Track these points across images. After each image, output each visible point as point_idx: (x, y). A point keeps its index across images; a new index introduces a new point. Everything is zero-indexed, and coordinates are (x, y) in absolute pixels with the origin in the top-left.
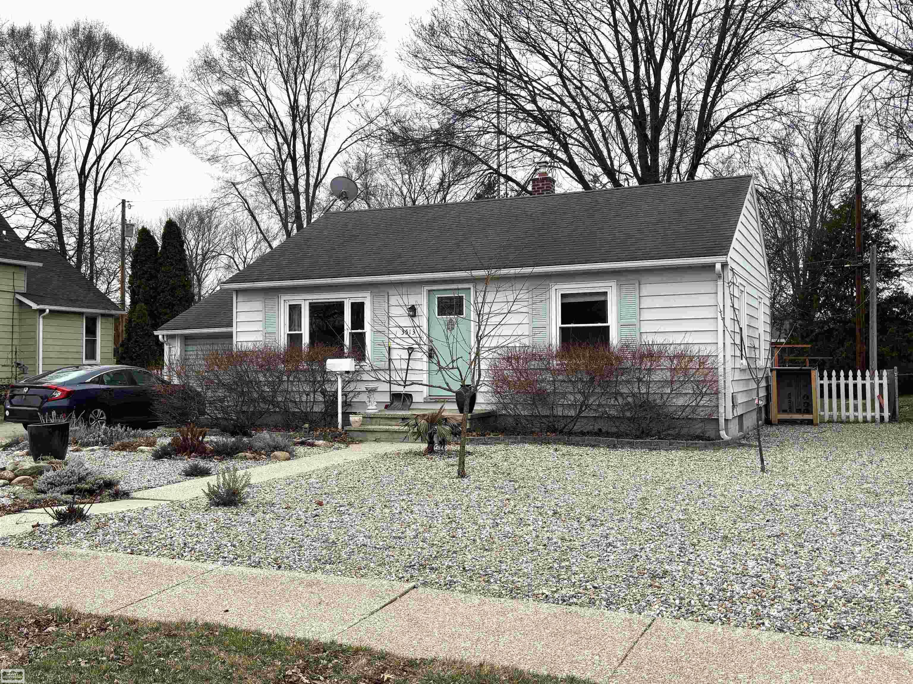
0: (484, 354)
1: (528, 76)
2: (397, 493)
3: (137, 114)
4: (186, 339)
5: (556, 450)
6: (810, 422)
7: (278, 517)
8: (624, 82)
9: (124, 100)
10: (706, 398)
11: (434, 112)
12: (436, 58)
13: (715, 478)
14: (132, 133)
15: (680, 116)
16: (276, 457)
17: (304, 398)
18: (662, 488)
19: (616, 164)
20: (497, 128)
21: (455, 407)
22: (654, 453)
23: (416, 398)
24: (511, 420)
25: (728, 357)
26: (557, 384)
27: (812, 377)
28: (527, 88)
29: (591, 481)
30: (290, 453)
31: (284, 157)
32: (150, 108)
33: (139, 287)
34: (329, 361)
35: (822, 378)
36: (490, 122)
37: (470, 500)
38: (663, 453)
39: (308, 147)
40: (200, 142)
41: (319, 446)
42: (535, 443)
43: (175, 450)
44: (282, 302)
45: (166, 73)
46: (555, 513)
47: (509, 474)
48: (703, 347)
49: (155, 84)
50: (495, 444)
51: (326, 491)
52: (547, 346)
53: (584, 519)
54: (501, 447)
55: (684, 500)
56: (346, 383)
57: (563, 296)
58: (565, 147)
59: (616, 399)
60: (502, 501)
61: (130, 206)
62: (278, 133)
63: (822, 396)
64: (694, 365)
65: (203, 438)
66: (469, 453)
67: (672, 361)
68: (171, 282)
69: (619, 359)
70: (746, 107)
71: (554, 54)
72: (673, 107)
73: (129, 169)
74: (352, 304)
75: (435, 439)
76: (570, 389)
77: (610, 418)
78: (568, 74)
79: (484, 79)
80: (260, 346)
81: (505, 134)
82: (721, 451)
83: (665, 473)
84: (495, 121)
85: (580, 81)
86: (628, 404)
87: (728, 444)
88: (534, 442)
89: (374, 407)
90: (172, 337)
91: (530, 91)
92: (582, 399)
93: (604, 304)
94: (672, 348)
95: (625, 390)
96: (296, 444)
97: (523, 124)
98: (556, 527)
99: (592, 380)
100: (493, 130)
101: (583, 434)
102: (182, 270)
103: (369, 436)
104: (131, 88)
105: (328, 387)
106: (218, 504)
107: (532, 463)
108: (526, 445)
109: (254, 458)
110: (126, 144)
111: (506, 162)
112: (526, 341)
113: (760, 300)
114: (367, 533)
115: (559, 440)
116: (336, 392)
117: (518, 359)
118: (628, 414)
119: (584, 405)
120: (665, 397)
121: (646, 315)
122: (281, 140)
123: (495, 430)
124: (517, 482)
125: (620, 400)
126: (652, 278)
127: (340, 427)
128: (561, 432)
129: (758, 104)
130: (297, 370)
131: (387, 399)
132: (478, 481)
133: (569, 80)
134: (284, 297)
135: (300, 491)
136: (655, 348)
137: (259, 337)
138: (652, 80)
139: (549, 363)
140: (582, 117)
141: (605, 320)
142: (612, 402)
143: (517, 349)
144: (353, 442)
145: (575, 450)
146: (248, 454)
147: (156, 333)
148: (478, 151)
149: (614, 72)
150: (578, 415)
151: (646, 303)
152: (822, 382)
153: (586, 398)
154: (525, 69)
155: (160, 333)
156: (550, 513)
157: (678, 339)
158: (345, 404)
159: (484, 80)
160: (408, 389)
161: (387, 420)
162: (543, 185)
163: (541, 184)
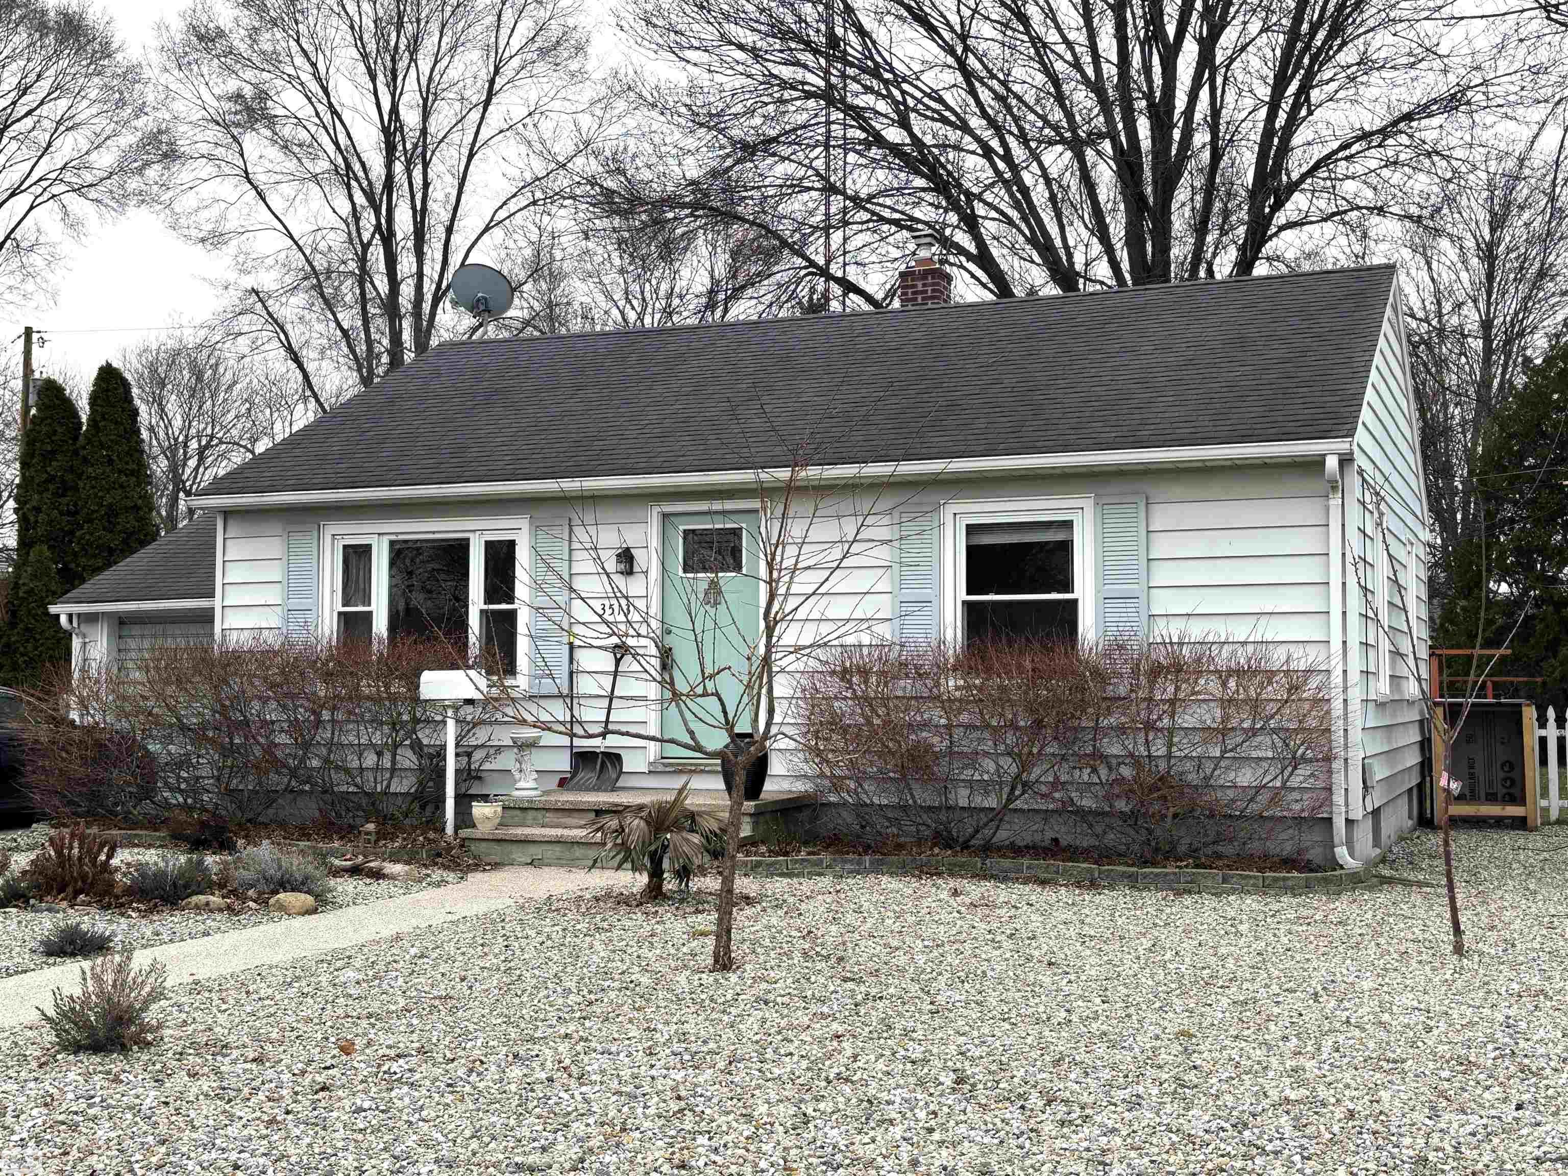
0: (781, 661)
1: (892, 70)
2: (552, 1014)
3: (57, 144)
4: (122, 622)
5: (955, 893)
6: (1521, 824)
7: (222, 1094)
8: (1097, 87)
9: (29, 113)
10: (1303, 771)
11: (690, 143)
12: (696, 27)
13: (1345, 970)
14: (44, 184)
15: (1216, 156)
16: (282, 908)
17: (370, 760)
18: (1225, 1001)
19: (1079, 260)
20: (826, 179)
21: (718, 784)
22: (1188, 900)
23: (630, 763)
24: (848, 817)
25: (1354, 676)
26: (958, 733)
27: (1525, 721)
28: (890, 95)
29: (1047, 980)
30: (317, 897)
31: (366, 237)
32: (85, 131)
33: (37, 510)
34: (427, 677)
35: (1543, 724)
36: (811, 167)
37: (739, 1035)
38: (1209, 902)
39: (420, 216)
40: (187, 202)
41: (392, 877)
42: (905, 874)
43: (38, 887)
44: (328, 539)
45: (119, 57)
46: (960, 1081)
47: (841, 959)
48: (1297, 652)
49: (96, 80)
50: (810, 875)
51: (375, 1007)
52: (934, 644)
53: (1035, 1101)
54: (825, 882)
55: (1285, 1038)
56: (466, 727)
57: (971, 530)
58: (971, 223)
59: (1094, 770)
60: (820, 1042)
61: (43, 341)
62: (353, 183)
63: (1544, 762)
64: (1275, 691)
65: (110, 856)
66: (748, 900)
67: (1224, 684)
68: (108, 500)
69: (1099, 675)
70: (1358, 139)
71: (948, 23)
72: (1201, 138)
73: (36, 260)
74: (488, 544)
75: (666, 864)
76: (988, 746)
77: (1082, 814)
78: (978, 66)
79: (801, 74)
80: (272, 640)
81: (843, 193)
82: (1344, 897)
83: (1224, 958)
84: (819, 164)
85: (1004, 83)
86: (1121, 780)
87: (1356, 881)
88: (901, 871)
89: (532, 784)
90: (91, 619)
91: (896, 103)
92: (1014, 770)
93: (1066, 548)
94: (1225, 654)
95: (1115, 750)
96: (337, 872)
97: (881, 174)
98: (963, 1129)
99: (1039, 724)
100: (817, 185)
101: (1017, 851)
102: (132, 473)
103: (518, 854)
104: (45, 85)
105: (425, 736)
106: (76, 1048)
107: (897, 927)
108: (885, 879)
109: (229, 908)
110: (32, 208)
111: (845, 253)
112: (885, 631)
113: (1409, 548)
114: (445, 1151)
115: (962, 866)
116: (444, 747)
117: (864, 672)
118: (1121, 805)
119: (1021, 784)
120: (1208, 767)
121: (1162, 575)
122: (360, 199)
123: (812, 839)
124: (860, 981)
125: (1103, 772)
126: (1177, 490)
127: (450, 829)
128: (965, 846)
129: (1385, 132)
130: (356, 696)
131: (563, 763)
132: (763, 979)
133: (981, 80)
134: (332, 528)
135: (310, 1008)
136: (1185, 651)
137: (273, 619)
138: (1158, 80)
139: (937, 685)
140: (1007, 157)
141: (1067, 586)
142: (1086, 778)
143: (865, 651)
144: (478, 866)
145: (1002, 893)
146: (215, 900)
147: (53, 609)
148: (785, 228)
149: (1077, 65)
150: (1005, 806)
151: (1162, 547)
152: (1543, 733)
153: (1025, 766)
154: (886, 55)
155: (61, 610)
156: (948, 1079)
157: (1240, 631)
158: (467, 775)
159: (799, 77)
160: (612, 741)
161: (559, 814)
162: (924, 285)
163: (920, 284)
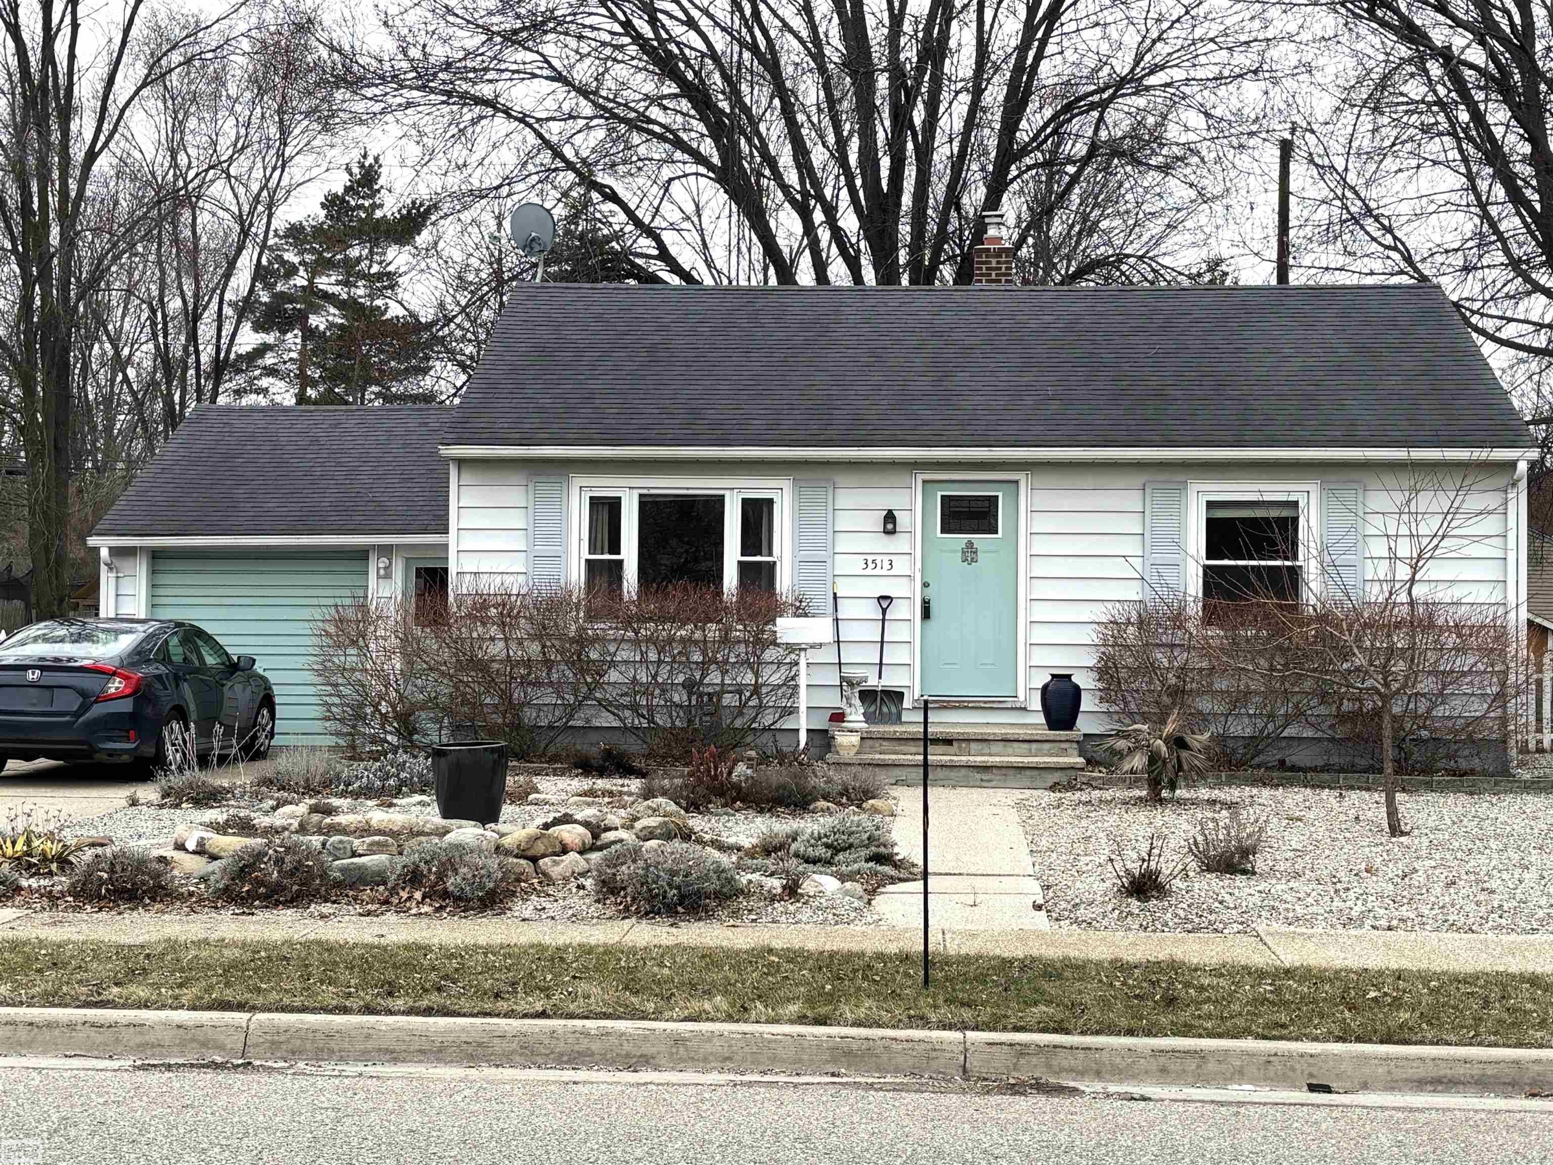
4: (154, 557)
44: (574, 490)
57: (1210, 505)
74: (745, 501)
89: (861, 718)
90: (127, 552)
93: (1292, 523)
134: (578, 480)
137: (518, 564)
147: (91, 541)
155: (102, 543)
160: (888, 680)
161: (895, 743)
162: (998, 262)
163: (994, 261)
